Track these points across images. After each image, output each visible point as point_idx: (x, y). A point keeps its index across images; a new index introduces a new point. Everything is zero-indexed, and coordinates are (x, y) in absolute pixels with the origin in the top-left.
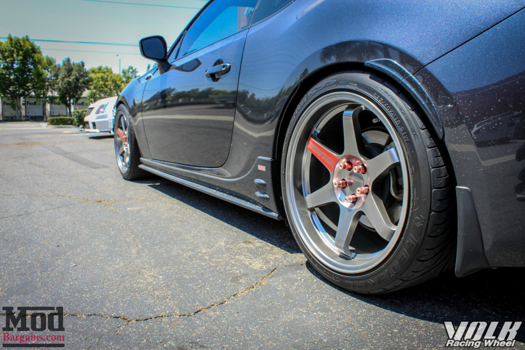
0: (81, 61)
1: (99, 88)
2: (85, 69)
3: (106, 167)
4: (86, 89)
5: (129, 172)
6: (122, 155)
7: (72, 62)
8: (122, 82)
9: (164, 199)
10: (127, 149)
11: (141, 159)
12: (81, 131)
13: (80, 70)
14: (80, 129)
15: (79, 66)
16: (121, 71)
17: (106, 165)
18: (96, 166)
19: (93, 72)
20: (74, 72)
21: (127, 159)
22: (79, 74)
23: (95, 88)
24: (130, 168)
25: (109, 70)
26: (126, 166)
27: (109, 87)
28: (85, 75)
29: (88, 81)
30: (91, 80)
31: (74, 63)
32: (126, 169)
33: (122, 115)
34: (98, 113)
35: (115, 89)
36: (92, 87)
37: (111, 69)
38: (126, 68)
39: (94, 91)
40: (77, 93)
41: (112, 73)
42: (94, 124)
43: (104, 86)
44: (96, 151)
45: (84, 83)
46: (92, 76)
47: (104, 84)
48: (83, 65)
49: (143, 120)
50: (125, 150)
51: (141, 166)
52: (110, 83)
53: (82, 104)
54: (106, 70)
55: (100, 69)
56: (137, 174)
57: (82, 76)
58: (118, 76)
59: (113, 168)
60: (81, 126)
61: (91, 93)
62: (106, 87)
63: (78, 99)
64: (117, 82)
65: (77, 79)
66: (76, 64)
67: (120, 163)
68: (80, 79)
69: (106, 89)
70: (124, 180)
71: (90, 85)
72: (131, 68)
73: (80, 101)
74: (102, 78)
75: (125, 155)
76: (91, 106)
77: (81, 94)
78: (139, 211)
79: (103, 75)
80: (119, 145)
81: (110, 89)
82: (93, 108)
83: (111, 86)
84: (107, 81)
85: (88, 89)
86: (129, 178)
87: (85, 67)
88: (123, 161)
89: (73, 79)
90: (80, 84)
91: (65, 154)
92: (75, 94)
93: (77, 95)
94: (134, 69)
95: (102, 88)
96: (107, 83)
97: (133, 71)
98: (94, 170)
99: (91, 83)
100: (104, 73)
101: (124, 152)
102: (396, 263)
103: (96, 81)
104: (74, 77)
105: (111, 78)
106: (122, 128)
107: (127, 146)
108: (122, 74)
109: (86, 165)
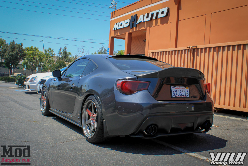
0: (20, 43)
1: (30, 59)
2: (23, 48)
3: (35, 109)
4: (22, 59)
5: (45, 113)
6: (43, 106)
7: (15, 43)
8: (44, 57)
9: (56, 122)
10: (45, 104)
11: (50, 108)
12: (20, 87)
13: (19, 48)
14: (19, 86)
15: (19, 45)
16: (44, 51)
17: (36, 109)
18: (32, 109)
19: (27, 49)
20: (16, 49)
21: (45, 108)
22: (19, 50)
23: (27, 59)
24: (46, 111)
25: (36, 49)
26: (44, 110)
27: (36, 59)
28: (22, 51)
29: (23, 55)
30: (26, 54)
31: (16, 43)
32: (44, 111)
33: (44, 91)
34: (31, 81)
35: (39, 61)
36: (26, 59)
37: (38, 49)
38: (47, 49)
39: (27, 61)
40: (16, 61)
41: (38, 51)
42: (29, 86)
43: (33, 59)
44: (30, 101)
45: (21, 56)
46: (27, 52)
47: (33, 57)
48: (22, 45)
49: (52, 92)
50: (44, 104)
51: (50, 111)
52: (37, 57)
53: (19, 68)
54: (35, 49)
55: (31, 48)
56: (48, 114)
57: (21, 52)
58: (42, 53)
59: (39, 110)
60: (20, 85)
61: (25, 62)
62: (34, 59)
63: (16, 65)
64: (41, 57)
65: (17, 54)
66: (18, 44)
67: (42, 109)
68: (19, 53)
69: (34, 60)
70: (43, 115)
71: (25, 57)
72: (50, 49)
73: (17, 66)
74: (32, 54)
75: (44, 106)
76: (28, 77)
77: (19, 62)
78: (47, 125)
79: (33, 52)
80: (42, 102)
81: (36, 61)
82: (29, 78)
83: (37, 59)
84: (35, 56)
85: (23, 60)
86: (45, 115)
87: (23, 47)
88: (43, 108)
89: (15, 53)
90: (18, 57)
91: (16, 102)
92: (15, 62)
93: (16, 62)
94: (52, 50)
95: (32, 59)
96: (35, 57)
97: (51, 51)
98: (31, 111)
99: (25, 56)
100: (34, 51)
101: (44, 105)
102: (96, 135)
103: (28, 55)
104: (15, 52)
105: (38, 54)
106: (44, 96)
107: (45, 103)
108: (44, 52)
109: (27, 108)
